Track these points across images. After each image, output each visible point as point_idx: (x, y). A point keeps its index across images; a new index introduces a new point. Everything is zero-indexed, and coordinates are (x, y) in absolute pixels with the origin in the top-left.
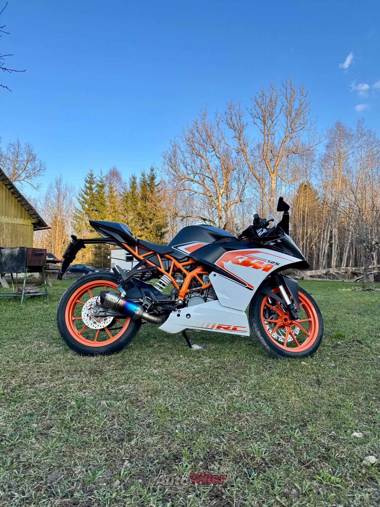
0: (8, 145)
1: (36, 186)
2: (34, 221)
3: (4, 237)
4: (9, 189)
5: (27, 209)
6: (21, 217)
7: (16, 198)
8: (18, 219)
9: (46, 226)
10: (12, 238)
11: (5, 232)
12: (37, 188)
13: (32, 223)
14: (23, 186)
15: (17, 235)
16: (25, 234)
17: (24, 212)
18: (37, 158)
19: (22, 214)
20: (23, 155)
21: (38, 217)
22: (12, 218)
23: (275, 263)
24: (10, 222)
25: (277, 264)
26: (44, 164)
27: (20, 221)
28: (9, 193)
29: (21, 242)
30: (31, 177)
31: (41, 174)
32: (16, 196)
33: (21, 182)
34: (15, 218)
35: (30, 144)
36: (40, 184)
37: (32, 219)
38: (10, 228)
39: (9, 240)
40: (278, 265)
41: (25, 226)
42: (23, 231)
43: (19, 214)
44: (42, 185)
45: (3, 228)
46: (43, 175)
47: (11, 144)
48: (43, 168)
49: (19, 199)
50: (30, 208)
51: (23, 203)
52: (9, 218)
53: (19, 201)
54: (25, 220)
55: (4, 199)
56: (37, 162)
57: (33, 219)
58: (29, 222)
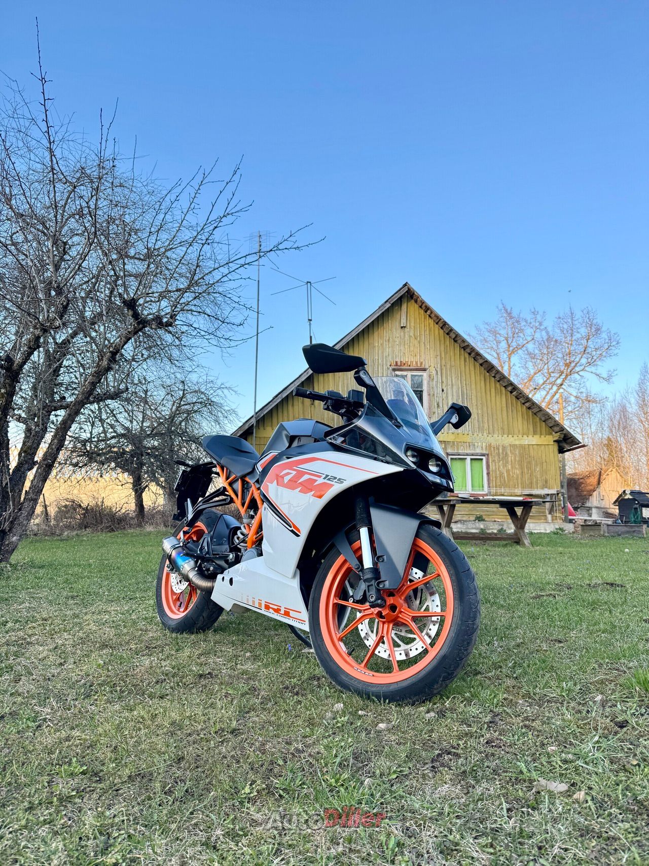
0: (556, 320)
1: (605, 375)
2: (557, 436)
3: (510, 467)
4: (511, 392)
5: (543, 419)
6: (535, 433)
7: (524, 404)
8: (530, 437)
9: (578, 444)
10: (522, 468)
11: (510, 459)
12: (608, 379)
13: (554, 441)
14: (585, 380)
15: (529, 463)
16: (544, 461)
17: (538, 425)
18: (604, 329)
19: (536, 428)
20: (579, 330)
21: (562, 429)
22: (520, 436)
23: (336, 480)
24: (517, 443)
25: (340, 481)
26: (616, 336)
27: (534, 440)
28: (511, 398)
29: (538, 473)
30: (595, 363)
31: (612, 354)
32: (523, 402)
33: (581, 373)
34: (525, 436)
35: (590, 309)
36: (612, 370)
37: (554, 433)
38: (517, 452)
39: (518, 472)
40: (342, 482)
41: (543, 447)
42: (540, 455)
43: (531, 429)
44: (616, 373)
45: (506, 453)
46: (616, 355)
47: (559, 318)
48: (614, 343)
49: (527, 404)
50: (547, 417)
51: (535, 410)
52: (515, 437)
53: (529, 408)
54: (542, 436)
55: (505, 409)
56: (604, 335)
57: (556, 433)
58: (549, 440)
